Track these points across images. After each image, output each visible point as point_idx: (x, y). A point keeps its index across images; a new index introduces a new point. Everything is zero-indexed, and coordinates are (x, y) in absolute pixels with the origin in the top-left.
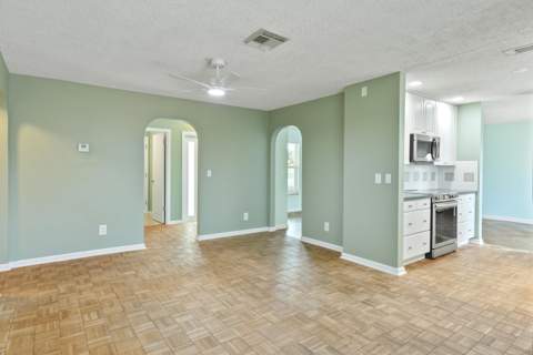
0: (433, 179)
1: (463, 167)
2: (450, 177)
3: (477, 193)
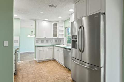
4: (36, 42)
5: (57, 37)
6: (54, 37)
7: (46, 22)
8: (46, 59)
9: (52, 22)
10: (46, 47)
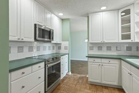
0: (53, 49)
1: (65, 44)
2: (60, 48)
3: (68, 54)
4: (90, 50)
5: (130, 39)
6: (122, 39)
7: (104, 13)
8: (102, 83)
9: (118, 10)
10: (102, 59)
